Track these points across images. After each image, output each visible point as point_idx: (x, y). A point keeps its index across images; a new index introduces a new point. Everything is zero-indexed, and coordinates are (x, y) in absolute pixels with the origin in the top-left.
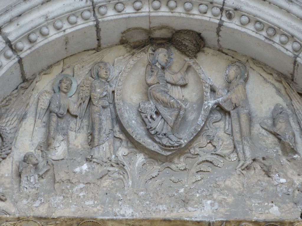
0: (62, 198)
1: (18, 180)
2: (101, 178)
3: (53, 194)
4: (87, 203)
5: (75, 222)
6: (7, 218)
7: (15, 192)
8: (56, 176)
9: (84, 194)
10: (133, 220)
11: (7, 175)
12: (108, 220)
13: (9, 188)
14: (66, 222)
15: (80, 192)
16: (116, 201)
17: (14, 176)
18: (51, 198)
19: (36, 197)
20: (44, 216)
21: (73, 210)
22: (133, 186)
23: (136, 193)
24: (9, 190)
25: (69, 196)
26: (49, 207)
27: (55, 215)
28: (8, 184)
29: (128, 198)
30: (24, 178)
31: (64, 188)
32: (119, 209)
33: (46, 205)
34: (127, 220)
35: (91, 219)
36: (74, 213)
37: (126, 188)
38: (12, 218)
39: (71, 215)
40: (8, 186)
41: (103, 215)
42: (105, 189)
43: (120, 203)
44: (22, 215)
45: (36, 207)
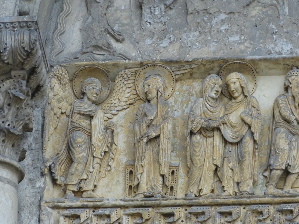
0: (197, 33)
1: (138, 12)
2: (248, 5)
3: (186, 29)
4: (231, 39)
5: (216, 65)
6: (127, 64)
7: (135, 29)
8: (189, 5)
9: (227, 27)
10: (293, 58)
11: (123, 8)
12: (260, 60)
13: (127, 25)
14: (204, 65)
15: (222, 25)
16: (269, 35)
17: (133, 8)
18: (184, 35)
19: (164, 34)
20: (175, 59)
21: (213, 49)
22: (290, 14)
23: (294, 23)
24: (127, 27)
25: (207, 30)
26: (181, 47)
27: (189, 57)
28: (126, 19)
29: (285, 30)
30: (146, 10)
31: (199, 20)
32: (273, 46)
33: (178, 45)
34: (284, 58)
35: (238, 59)
36: (214, 52)
37: (281, 17)
38: (133, 64)
39: (211, 56)
40: (125, 22)
41: (252, 54)
42: (254, 19)
43: (275, 36)
44: (146, 59)
45: (164, 47)
